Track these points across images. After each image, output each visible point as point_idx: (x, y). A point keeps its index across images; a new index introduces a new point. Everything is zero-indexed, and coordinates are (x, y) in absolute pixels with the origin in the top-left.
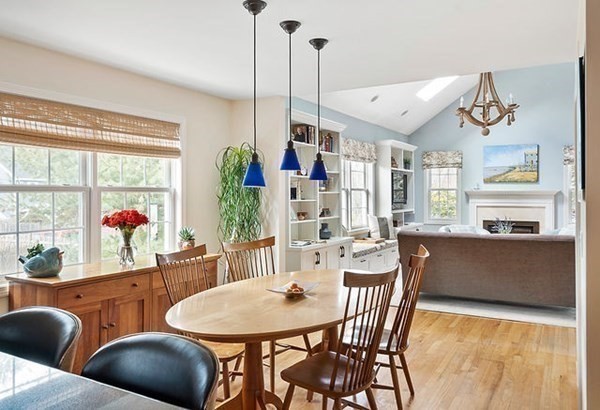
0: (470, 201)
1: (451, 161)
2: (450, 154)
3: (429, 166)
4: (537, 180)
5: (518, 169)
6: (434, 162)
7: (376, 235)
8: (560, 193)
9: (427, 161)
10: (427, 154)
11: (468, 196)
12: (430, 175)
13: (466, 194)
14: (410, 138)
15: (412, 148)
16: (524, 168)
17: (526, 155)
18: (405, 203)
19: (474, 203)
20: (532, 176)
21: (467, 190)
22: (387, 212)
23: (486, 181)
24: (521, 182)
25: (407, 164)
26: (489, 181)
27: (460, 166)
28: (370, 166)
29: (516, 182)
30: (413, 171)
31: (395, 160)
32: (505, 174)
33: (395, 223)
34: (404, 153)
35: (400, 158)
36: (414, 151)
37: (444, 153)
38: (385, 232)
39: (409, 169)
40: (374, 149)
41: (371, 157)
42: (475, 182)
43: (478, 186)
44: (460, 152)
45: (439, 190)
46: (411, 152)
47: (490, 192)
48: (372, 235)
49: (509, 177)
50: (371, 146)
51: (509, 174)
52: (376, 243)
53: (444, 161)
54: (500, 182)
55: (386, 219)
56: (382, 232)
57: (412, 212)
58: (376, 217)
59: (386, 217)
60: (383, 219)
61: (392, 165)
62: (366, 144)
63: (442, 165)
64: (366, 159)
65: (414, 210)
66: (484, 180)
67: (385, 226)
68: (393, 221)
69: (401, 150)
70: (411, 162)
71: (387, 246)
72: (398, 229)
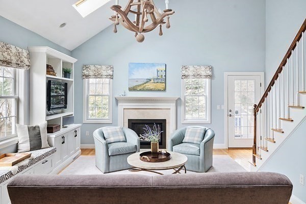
0: (119, 104)
1: (104, 73)
2: (104, 67)
3: (87, 76)
4: (165, 90)
5: (152, 81)
6: (91, 73)
7: (25, 146)
8: (179, 99)
9: (86, 72)
10: (86, 67)
11: (117, 101)
12: (88, 84)
13: (116, 99)
14: (71, 53)
15: (72, 60)
16: (157, 80)
17: (158, 71)
18: (65, 107)
19: (122, 106)
20: (161, 86)
21: (117, 96)
22: (41, 119)
24: (154, 90)
25: (66, 73)
26: (132, 89)
27: (111, 77)
28: (21, 72)
29: (151, 90)
30: (73, 80)
31: (52, 68)
32: (144, 84)
33: (50, 129)
34: (63, 63)
35: (59, 67)
36: (75, 63)
37: (100, 67)
38: (36, 142)
39: (69, 78)
40: (25, 54)
41: (21, 62)
42: (123, 90)
43: (125, 93)
44: (111, 67)
45: (96, 96)
46: (72, 64)
47: (134, 98)
48: (20, 147)
49: (147, 87)
50: (20, 50)
51: (146, 84)
52: (14, 164)
53: (99, 73)
54: (140, 90)
55: (39, 127)
56: (32, 143)
57: (72, 115)
58: (26, 126)
59: (39, 125)
60: (34, 128)
61: (48, 72)
62: (13, 47)
63: (97, 76)
64: (11, 63)
65: (73, 113)
66: (129, 88)
67: (36, 135)
68: (47, 128)
69: (60, 60)
70: (71, 72)
71: (33, 162)
72: (53, 136)
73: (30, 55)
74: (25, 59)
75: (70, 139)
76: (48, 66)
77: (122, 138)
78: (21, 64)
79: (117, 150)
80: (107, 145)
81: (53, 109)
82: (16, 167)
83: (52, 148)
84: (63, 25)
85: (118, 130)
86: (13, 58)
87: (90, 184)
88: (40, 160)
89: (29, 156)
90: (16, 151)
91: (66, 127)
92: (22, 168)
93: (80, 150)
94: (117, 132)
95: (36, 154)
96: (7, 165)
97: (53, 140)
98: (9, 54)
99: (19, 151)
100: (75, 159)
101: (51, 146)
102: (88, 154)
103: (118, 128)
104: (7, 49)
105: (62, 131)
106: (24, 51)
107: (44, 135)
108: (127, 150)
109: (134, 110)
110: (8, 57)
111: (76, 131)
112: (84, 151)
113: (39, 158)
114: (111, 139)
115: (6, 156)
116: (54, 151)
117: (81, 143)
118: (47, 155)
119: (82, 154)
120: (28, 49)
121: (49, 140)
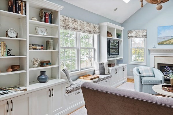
0: (151, 53)
1: (141, 34)
2: (141, 31)
3: (131, 37)
6: (133, 35)
9: (130, 35)
10: (130, 32)
11: (150, 51)
12: (132, 41)
13: (149, 50)
14: (122, 25)
15: (122, 28)
18: (118, 54)
19: (153, 55)
21: (149, 48)
23: (159, 44)
25: (118, 36)
26: (161, 44)
27: (146, 36)
30: (122, 39)
31: (110, 33)
32: (169, 40)
33: (109, 65)
34: (116, 30)
35: (114, 33)
36: (123, 30)
37: (138, 31)
38: (102, 71)
39: (120, 38)
40: (97, 27)
41: (96, 31)
42: (154, 44)
43: (155, 46)
44: (146, 30)
45: (136, 48)
46: (122, 30)
47: (162, 49)
48: (96, 72)
49: (172, 42)
50: (95, 25)
51: (171, 40)
52: (91, 79)
53: (138, 34)
54: (167, 44)
55: (104, 63)
56: (100, 71)
57: (122, 59)
58: (98, 62)
59: (104, 62)
60: (102, 64)
61: (108, 35)
62: (92, 24)
63: (137, 36)
64: (91, 32)
65: (122, 58)
66: (158, 43)
67: (102, 67)
68: (108, 64)
69: (115, 28)
70: (121, 35)
71: (100, 80)
72: (110, 69)
73: (100, 28)
74: (97, 29)
75: (120, 71)
76: (108, 32)
77: (151, 74)
78: (95, 32)
79: (148, 81)
80: (141, 77)
81: (111, 55)
82: (92, 81)
83: (110, 75)
84: (116, 9)
85: (149, 69)
86: (92, 29)
87: (117, 93)
88: (103, 80)
89: (98, 77)
90: (94, 74)
91: (118, 65)
92: (95, 82)
93: (127, 79)
94: (148, 70)
95: (101, 77)
96: (88, 79)
97: (111, 71)
98: (90, 28)
99: (95, 74)
100: (123, 83)
101: (109, 74)
102: (131, 82)
103: (149, 68)
104: (89, 25)
105: (116, 66)
106: (97, 25)
107: (106, 68)
108: (154, 82)
109: (162, 58)
110: (90, 29)
111: (124, 68)
112: (129, 80)
113: (103, 79)
114: (144, 74)
115: (89, 75)
116: (111, 77)
117: (127, 75)
118: (107, 78)
119: (128, 81)
120: (99, 25)
121: (108, 70)
